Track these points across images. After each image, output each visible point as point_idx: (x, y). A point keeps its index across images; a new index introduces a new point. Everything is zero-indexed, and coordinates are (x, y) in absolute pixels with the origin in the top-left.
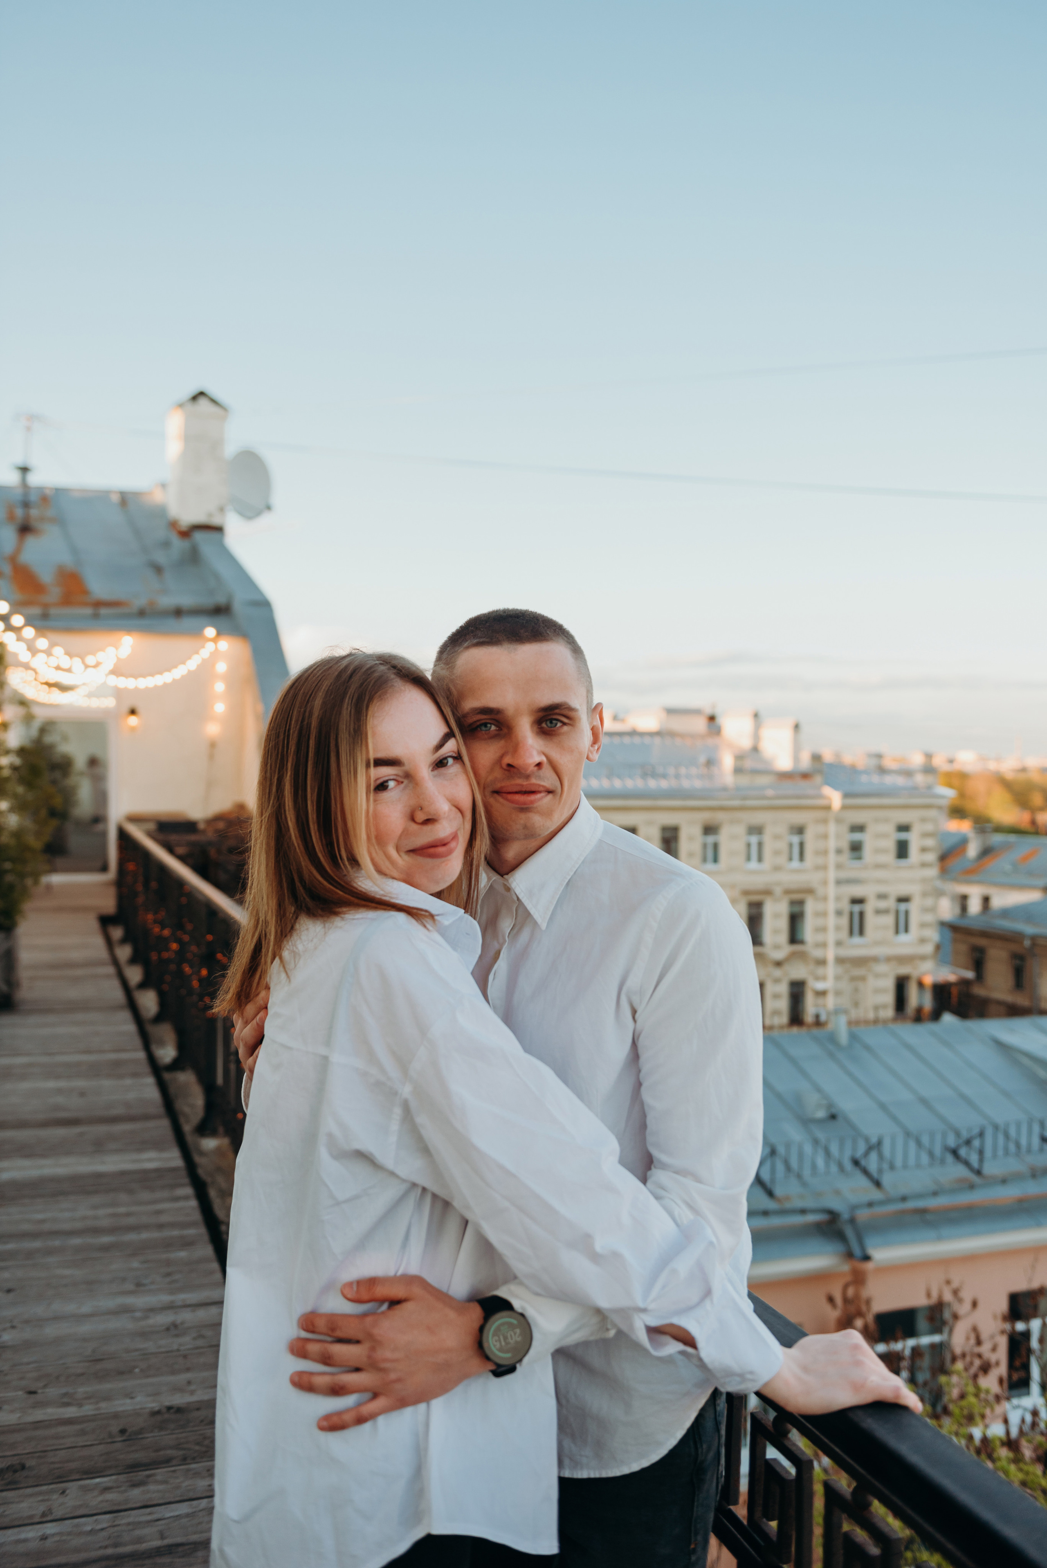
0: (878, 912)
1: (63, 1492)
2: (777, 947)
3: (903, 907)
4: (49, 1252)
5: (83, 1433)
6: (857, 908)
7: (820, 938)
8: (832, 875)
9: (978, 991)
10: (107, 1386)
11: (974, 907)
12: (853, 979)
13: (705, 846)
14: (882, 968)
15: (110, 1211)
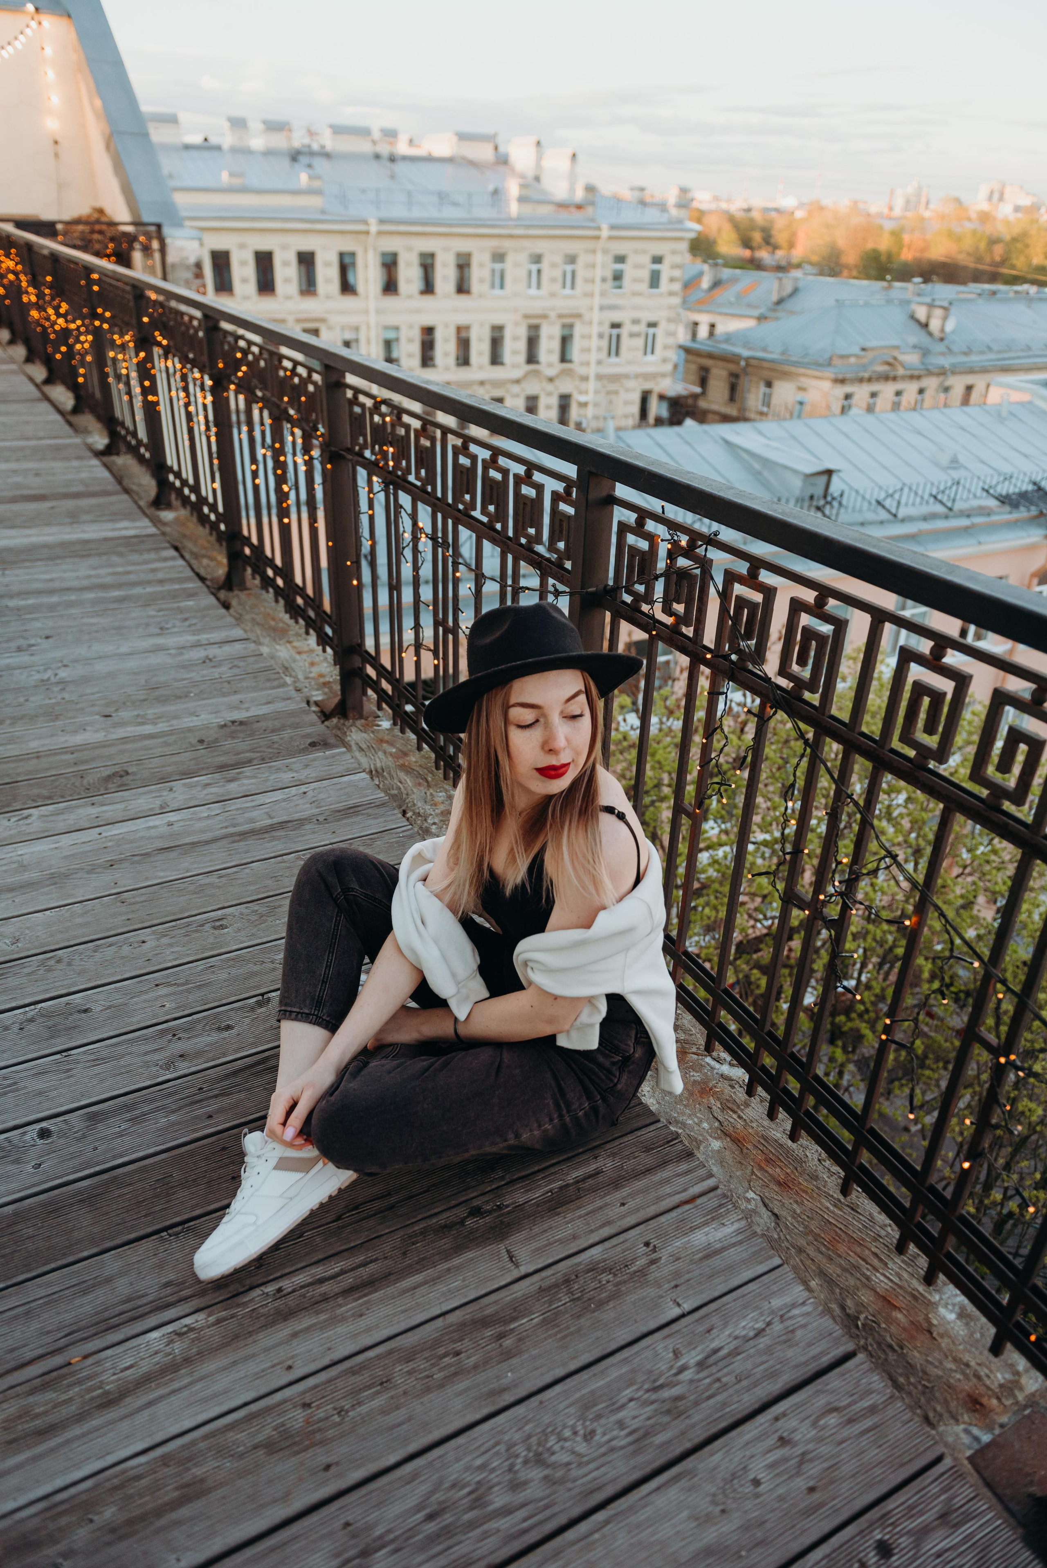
0: (632, 335)
1: (171, 790)
2: (550, 365)
3: (651, 331)
4: (70, 605)
5: (166, 744)
6: (615, 332)
7: (585, 357)
8: (597, 301)
9: (703, 404)
10: (171, 708)
11: (703, 332)
12: (609, 393)
13: (493, 271)
14: (631, 384)
15: (111, 570)
